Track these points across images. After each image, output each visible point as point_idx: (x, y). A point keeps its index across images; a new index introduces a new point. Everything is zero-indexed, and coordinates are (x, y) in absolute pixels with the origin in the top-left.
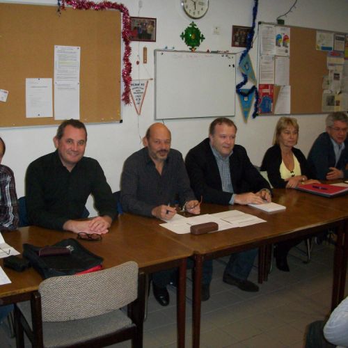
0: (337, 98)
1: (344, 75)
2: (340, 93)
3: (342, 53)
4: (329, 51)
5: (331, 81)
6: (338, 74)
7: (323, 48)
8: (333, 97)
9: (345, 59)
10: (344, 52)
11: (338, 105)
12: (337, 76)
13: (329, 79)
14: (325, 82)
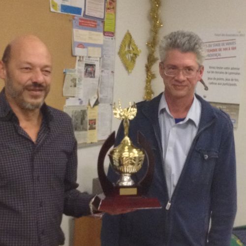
0: (90, 116)
1: (103, 66)
2: (97, 103)
3: (99, 22)
4: (77, 16)
5: (80, 80)
6: (93, 66)
7: (65, 8)
8: (84, 113)
9: (105, 33)
10: (103, 21)
11: (92, 128)
12: (90, 70)
13: (76, 74)
14: (68, 82)
